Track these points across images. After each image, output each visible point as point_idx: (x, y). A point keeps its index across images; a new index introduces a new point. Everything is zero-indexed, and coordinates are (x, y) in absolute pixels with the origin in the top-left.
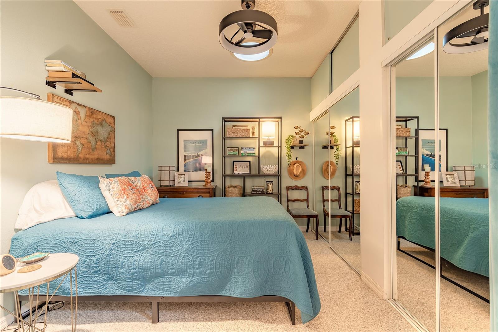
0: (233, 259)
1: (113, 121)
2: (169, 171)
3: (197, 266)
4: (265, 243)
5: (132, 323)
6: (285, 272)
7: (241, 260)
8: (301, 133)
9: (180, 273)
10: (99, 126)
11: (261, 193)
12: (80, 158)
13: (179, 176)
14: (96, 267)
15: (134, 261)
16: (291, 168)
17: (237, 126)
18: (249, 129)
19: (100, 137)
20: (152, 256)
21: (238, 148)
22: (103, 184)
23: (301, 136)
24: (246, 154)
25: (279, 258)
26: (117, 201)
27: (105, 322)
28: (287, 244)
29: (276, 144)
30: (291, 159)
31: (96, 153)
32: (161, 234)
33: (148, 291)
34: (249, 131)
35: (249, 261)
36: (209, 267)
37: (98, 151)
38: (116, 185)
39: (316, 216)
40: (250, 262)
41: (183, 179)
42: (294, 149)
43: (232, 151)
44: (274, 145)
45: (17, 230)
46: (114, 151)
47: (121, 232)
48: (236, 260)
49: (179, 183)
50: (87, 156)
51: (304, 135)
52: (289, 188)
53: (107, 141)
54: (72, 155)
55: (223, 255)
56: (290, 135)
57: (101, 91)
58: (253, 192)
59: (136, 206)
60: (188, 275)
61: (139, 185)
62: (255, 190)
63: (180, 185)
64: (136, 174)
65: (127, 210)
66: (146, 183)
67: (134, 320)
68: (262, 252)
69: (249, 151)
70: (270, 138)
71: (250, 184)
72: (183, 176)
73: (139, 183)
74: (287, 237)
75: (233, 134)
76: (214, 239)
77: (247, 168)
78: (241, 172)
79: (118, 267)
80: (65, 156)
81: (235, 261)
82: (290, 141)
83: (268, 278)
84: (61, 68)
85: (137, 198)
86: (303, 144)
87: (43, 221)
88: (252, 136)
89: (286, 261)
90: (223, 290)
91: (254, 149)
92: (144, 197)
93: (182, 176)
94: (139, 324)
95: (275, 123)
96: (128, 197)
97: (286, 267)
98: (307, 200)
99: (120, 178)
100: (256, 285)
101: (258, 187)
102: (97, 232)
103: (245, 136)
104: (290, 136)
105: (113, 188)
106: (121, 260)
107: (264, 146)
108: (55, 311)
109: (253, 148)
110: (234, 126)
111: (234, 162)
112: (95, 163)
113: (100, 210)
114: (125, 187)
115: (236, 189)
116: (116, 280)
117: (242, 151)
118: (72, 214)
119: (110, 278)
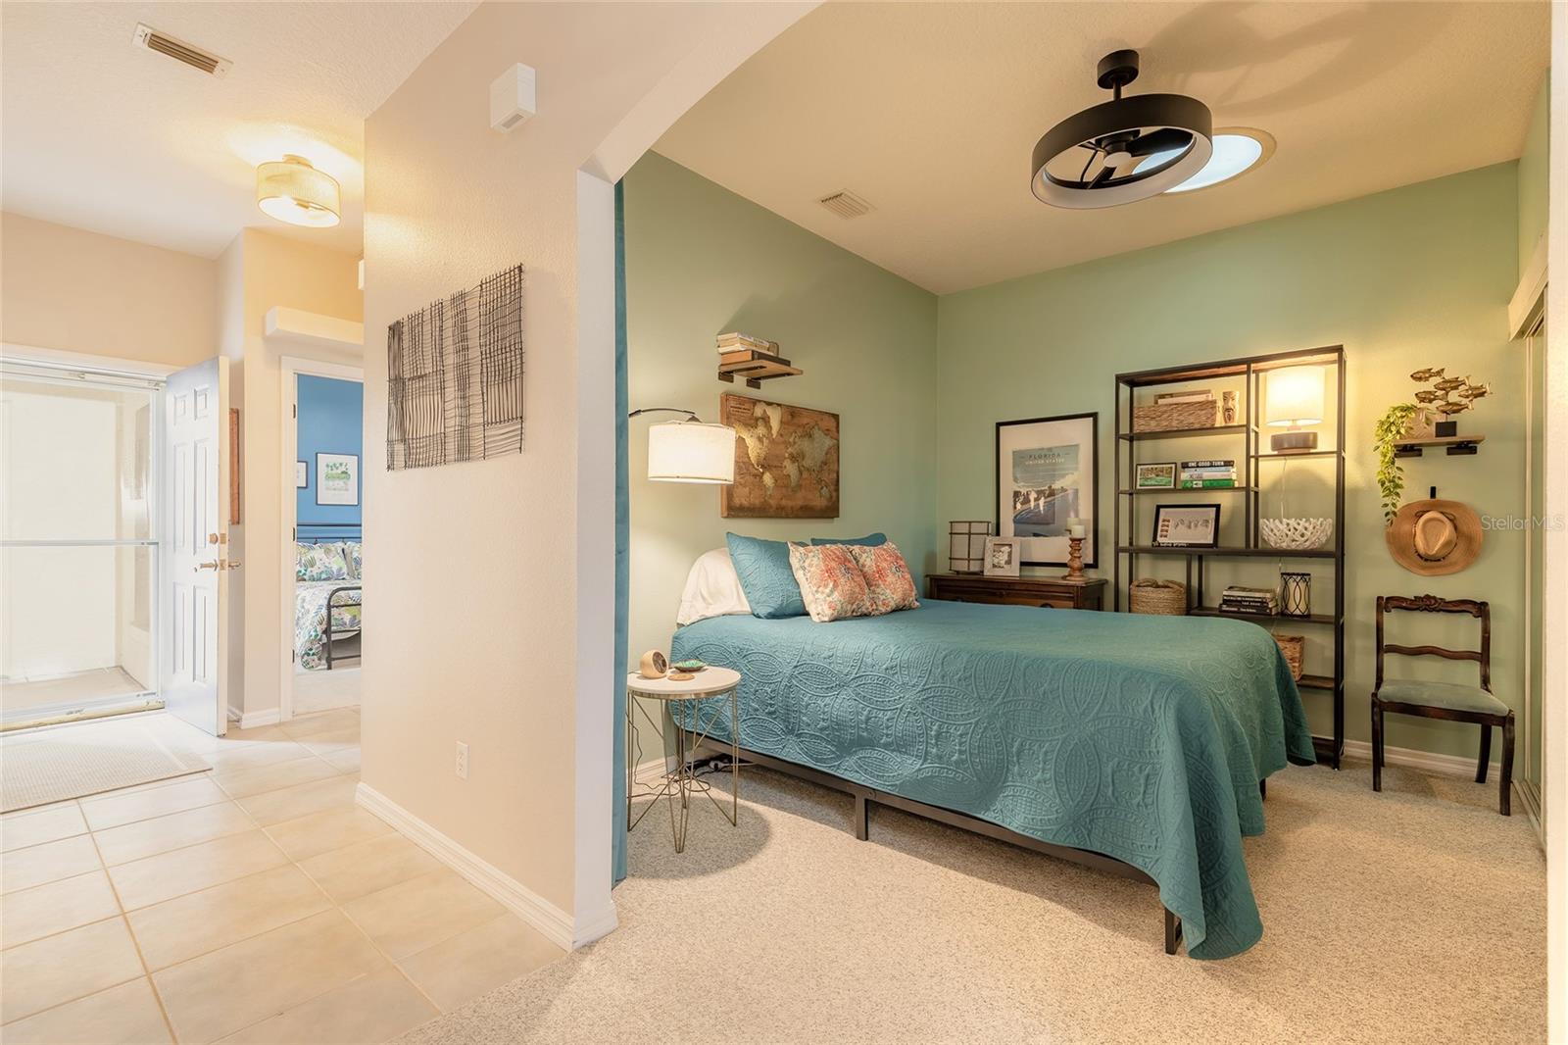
0: (1010, 741)
1: (835, 424)
2: (970, 534)
3: (933, 741)
4: (1089, 718)
5: (823, 826)
6: (1146, 806)
7: (1027, 747)
8: (1447, 394)
9: (901, 746)
10: (806, 439)
11: (1254, 611)
12: (771, 507)
13: (996, 548)
14: (771, 705)
15: (825, 705)
16: (1406, 527)
17: (1171, 395)
18: (1214, 402)
19: (807, 463)
20: (853, 702)
21: (1173, 466)
22: (796, 556)
23: (1448, 404)
24: (1200, 484)
25: (1129, 764)
26: (817, 591)
27: (785, 810)
28: (1151, 733)
29: (1327, 442)
30: (1397, 494)
31: (799, 495)
32: (869, 661)
33: (846, 770)
34: (1214, 407)
35: (1046, 753)
36: (957, 748)
37: (803, 491)
38: (815, 561)
39: (1504, 718)
40: (1049, 758)
41: (1006, 557)
42: (1420, 455)
43: (1153, 475)
44: (1315, 448)
45: (680, 625)
46: (837, 490)
47: (807, 648)
48: (1016, 744)
49: (994, 566)
50: (784, 502)
51: (1464, 401)
52: (1385, 604)
53: (821, 471)
54: (757, 502)
55: (986, 728)
56: (1396, 406)
57: (802, 372)
58: (1225, 608)
59: (854, 606)
60: (917, 756)
61: (868, 563)
62: (1232, 601)
63: (998, 572)
64: (877, 540)
65: (831, 611)
66: (886, 560)
67: (828, 823)
68: (1079, 739)
69: (1209, 474)
70: (1300, 423)
71: (1220, 580)
72: (1006, 549)
73: (868, 560)
74: (1153, 712)
75: (1153, 423)
76: (970, 688)
77: (1207, 526)
78: (1184, 541)
79: (800, 712)
80: (745, 503)
81: (1014, 749)
82: (1393, 428)
83: (1097, 809)
84: (738, 347)
85: (857, 590)
86: (1455, 435)
87: (709, 615)
88: (1223, 424)
89: (1148, 777)
90: (988, 810)
91: (1229, 464)
92: (878, 590)
93: (1003, 549)
94: (834, 832)
95: (1321, 369)
96: (836, 586)
97: (1150, 791)
98: (1484, 657)
99: (828, 546)
100: (1060, 815)
101: (1251, 590)
102: (773, 643)
103: (1197, 426)
104: (1395, 409)
105: (810, 565)
106: (806, 699)
107: (1276, 453)
108: (725, 774)
109: (1225, 462)
110: (1162, 396)
111: (1159, 507)
112: (797, 517)
113: (787, 605)
114: (833, 564)
115: (1164, 594)
116: (799, 736)
117: (1185, 475)
118: (747, 608)
119: (791, 730)
